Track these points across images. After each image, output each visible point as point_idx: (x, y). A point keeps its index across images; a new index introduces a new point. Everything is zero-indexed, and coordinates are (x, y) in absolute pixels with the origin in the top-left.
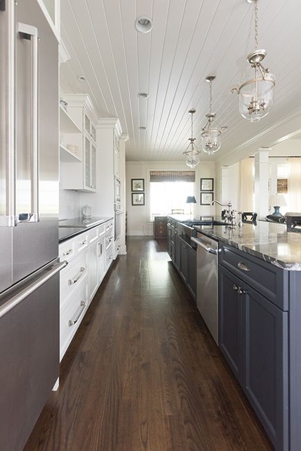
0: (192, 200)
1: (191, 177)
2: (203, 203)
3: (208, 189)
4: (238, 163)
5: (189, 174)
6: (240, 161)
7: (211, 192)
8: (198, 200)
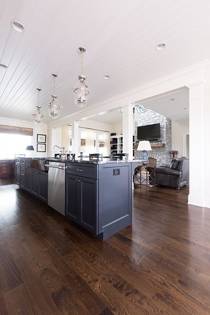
0: (31, 148)
1: (30, 132)
2: (38, 150)
3: (43, 141)
4: (61, 128)
5: (28, 130)
6: (63, 126)
7: (44, 143)
8: (35, 148)
